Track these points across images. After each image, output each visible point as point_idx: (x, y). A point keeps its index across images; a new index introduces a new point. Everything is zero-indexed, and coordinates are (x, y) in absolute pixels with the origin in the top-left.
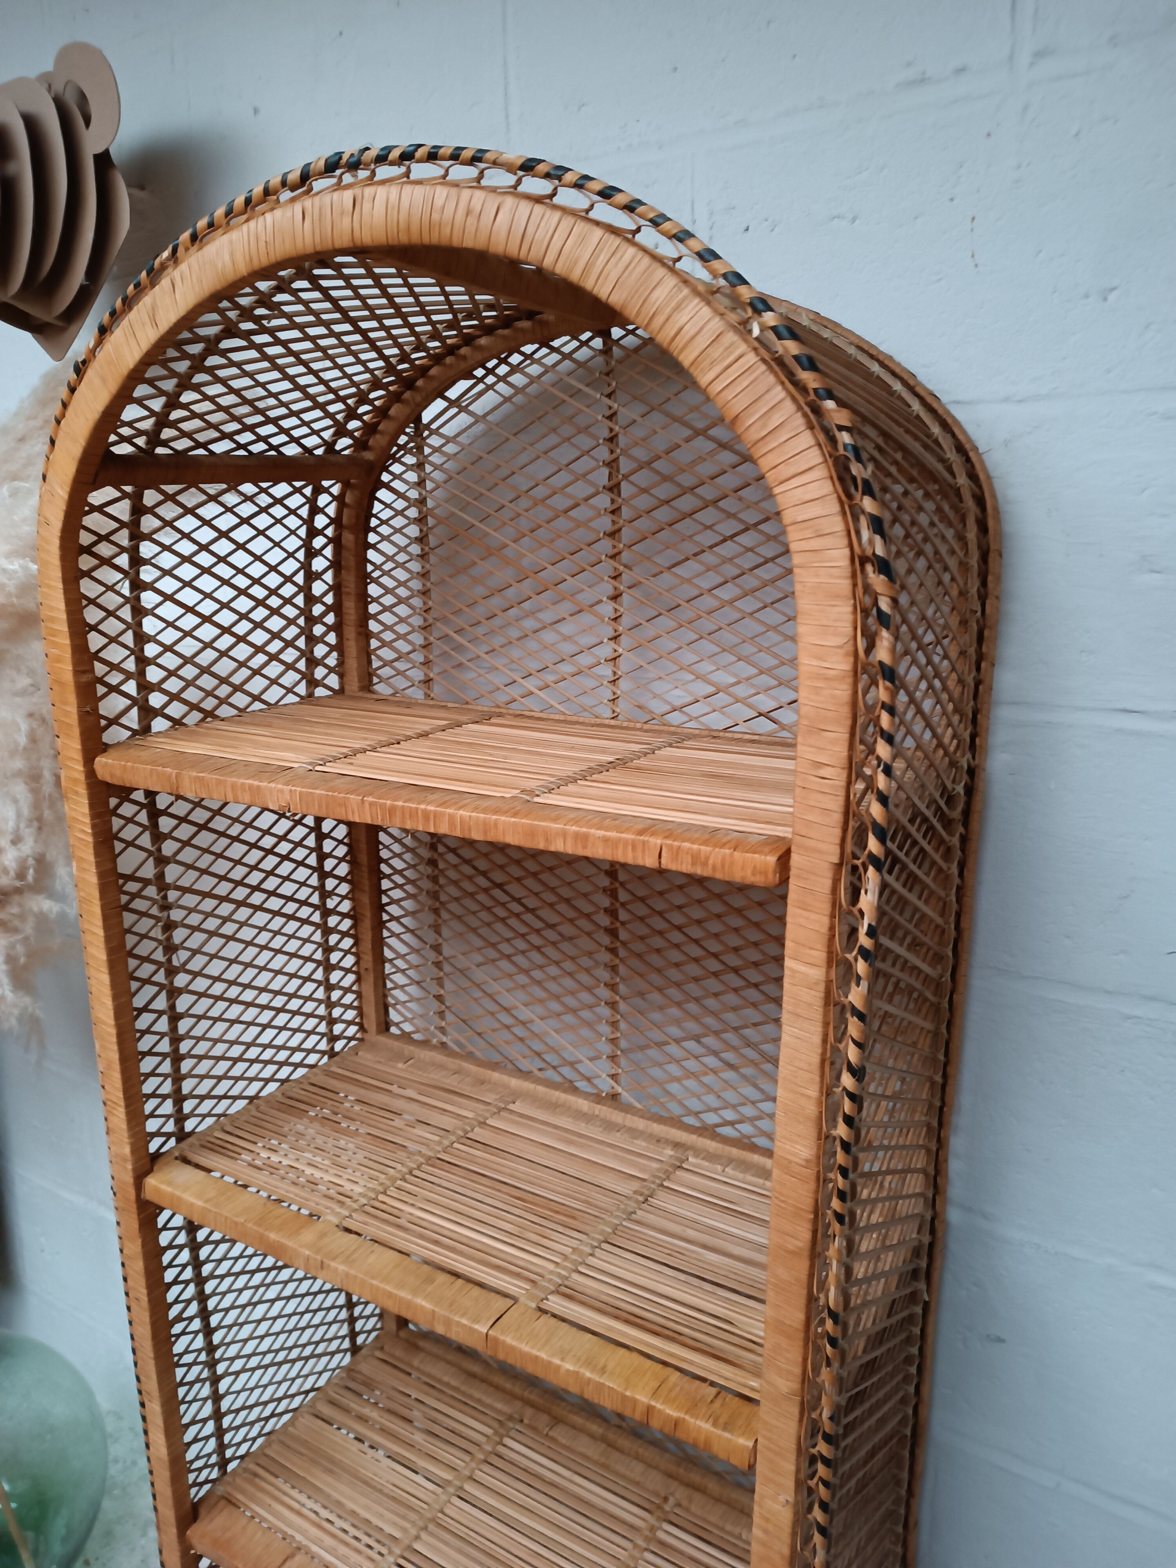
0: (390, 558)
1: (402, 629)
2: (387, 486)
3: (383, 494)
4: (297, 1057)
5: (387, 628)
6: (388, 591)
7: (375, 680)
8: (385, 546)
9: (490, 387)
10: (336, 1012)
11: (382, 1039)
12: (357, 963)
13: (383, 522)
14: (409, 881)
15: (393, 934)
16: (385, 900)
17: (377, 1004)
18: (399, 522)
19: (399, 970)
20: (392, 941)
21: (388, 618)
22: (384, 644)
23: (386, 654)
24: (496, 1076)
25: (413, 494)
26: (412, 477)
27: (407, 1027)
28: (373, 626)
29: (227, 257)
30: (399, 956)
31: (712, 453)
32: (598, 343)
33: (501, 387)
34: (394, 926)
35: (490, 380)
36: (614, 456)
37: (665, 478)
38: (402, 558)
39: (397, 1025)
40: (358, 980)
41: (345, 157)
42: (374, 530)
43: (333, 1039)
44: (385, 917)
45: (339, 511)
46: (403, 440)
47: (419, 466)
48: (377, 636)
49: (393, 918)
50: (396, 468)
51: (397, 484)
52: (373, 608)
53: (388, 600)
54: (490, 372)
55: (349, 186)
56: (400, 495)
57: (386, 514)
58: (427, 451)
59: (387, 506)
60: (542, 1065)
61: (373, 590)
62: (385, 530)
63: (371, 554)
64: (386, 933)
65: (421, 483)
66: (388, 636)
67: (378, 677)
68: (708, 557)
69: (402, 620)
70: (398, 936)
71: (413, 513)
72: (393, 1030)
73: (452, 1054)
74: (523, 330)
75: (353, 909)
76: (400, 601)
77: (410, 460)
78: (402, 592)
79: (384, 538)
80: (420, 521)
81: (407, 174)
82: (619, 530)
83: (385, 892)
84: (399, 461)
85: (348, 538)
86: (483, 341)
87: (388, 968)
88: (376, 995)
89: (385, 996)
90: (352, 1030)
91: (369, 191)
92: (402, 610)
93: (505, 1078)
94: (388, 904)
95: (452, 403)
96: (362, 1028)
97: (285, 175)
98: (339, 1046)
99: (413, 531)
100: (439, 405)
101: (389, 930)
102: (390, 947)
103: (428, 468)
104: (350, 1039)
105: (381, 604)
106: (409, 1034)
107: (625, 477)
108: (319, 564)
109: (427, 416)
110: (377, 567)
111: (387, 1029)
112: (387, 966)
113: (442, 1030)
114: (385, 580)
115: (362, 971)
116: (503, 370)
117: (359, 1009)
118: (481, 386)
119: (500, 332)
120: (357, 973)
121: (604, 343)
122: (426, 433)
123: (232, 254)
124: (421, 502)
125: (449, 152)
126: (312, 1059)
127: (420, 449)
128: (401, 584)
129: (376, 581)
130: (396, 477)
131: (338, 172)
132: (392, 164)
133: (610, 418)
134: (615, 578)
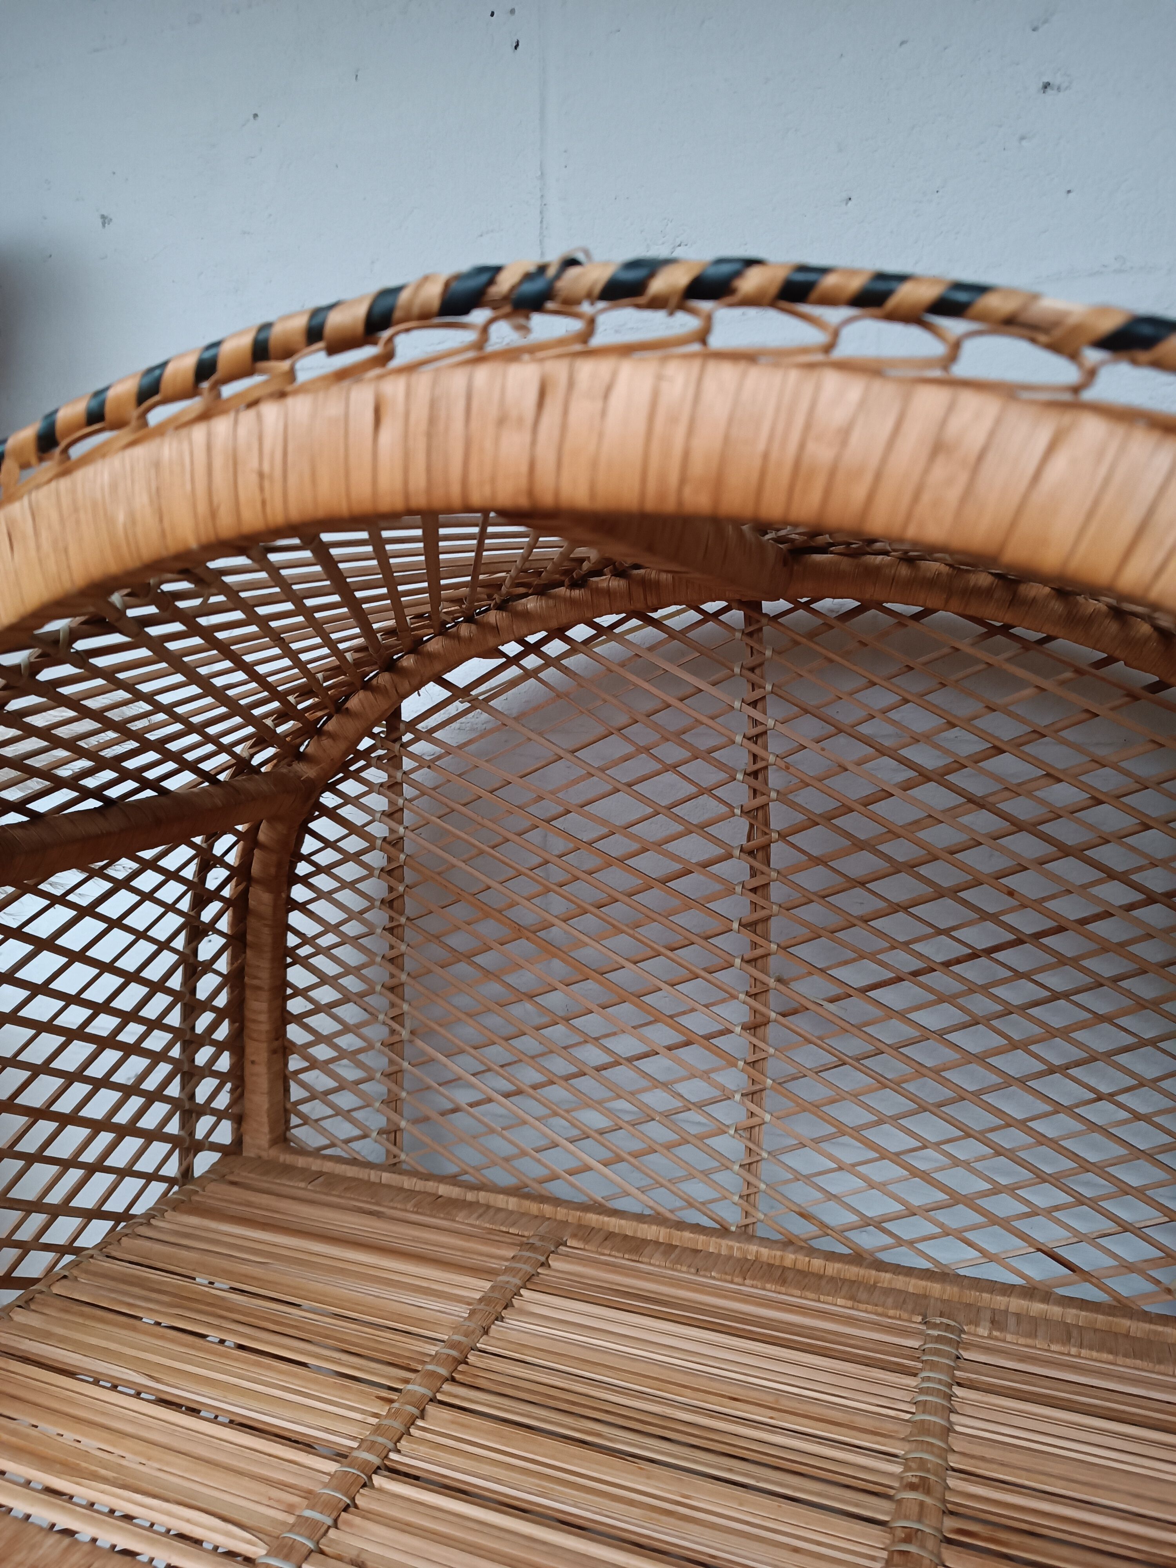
0: (329, 928)
1: (347, 1042)
2: (332, 814)
3: (322, 825)
5: (319, 1038)
6: (324, 979)
7: (295, 1120)
8: (320, 908)
9: (528, 674)
13: (319, 870)
18: (348, 872)
21: (322, 1023)
22: (314, 1064)
23: (318, 1080)
25: (379, 830)
26: (378, 802)
28: (294, 1032)
29: (142, 501)
31: (952, 812)
32: (736, 616)
33: (550, 674)
35: (531, 661)
36: (760, 800)
37: (859, 845)
38: (352, 929)
41: (505, 283)
42: (304, 880)
45: (246, 858)
46: (366, 743)
47: (392, 787)
48: (302, 1050)
50: (350, 787)
51: (348, 812)
52: (296, 1006)
53: (325, 995)
54: (535, 649)
55: (511, 355)
56: (352, 828)
57: (326, 857)
58: (407, 764)
59: (328, 844)
61: (297, 975)
62: (323, 882)
63: (295, 918)
65: (393, 814)
66: (322, 1052)
67: (299, 1114)
68: (938, 980)
69: (347, 1029)
71: (376, 859)
74: (608, 592)
76: (347, 998)
77: (375, 775)
78: (351, 983)
79: (320, 895)
80: (391, 872)
81: (702, 336)
82: (766, 919)
84: (356, 775)
85: (261, 898)
86: (531, 603)
91: (586, 369)
92: (350, 1013)
95: (458, 693)
97: (319, 314)
99: (375, 887)
100: (433, 693)
103: (408, 791)
105: (311, 1000)
107: (783, 836)
108: (208, 947)
109: (411, 708)
110: (306, 940)
114: (319, 961)
116: (555, 648)
118: (513, 671)
119: (562, 591)
121: (748, 620)
122: (407, 737)
123: (157, 495)
124: (394, 843)
125: (855, 284)
127: (393, 762)
128: (348, 970)
129: (304, 962)
130: (347, 800)
131: (479, 316)
132: (657, 303)
133: (754, 739)
134: (754, 996)
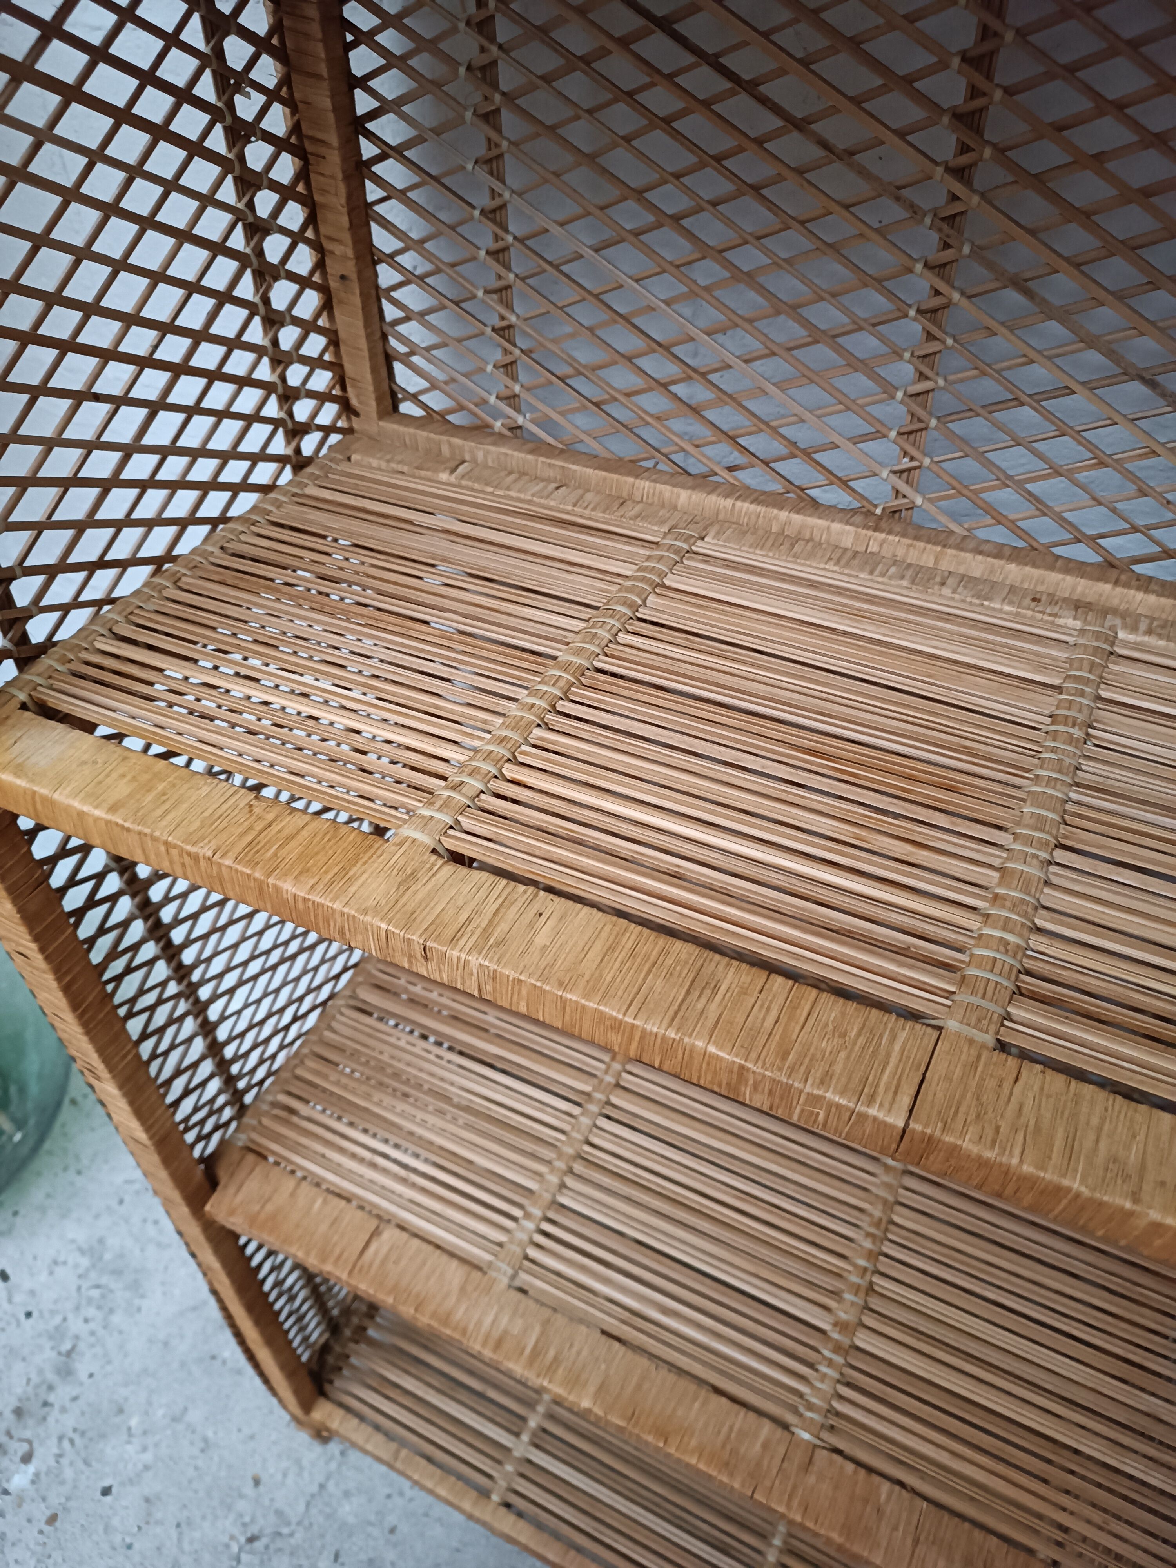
4: (234, 471)
10: (295, 375)
11: (389, 426)
12: (320, 265)
14: (421, 44)
15: (391, 193)
16: (363, 103)
17: (372, 356)
19: (409, 278)
20: (391, 210)
24: (644, 486)
27: (436, 401)
30: (410, 244)
34: (389, 170)
39: (414, 398)
40: (327, 306)
43: (297, 431)
44: (368, 150)
49: (387, 152)
60: (736, 458)
64: (373, 192)
70: (401, 195)
72: (407, 408)
73: (539, 448)
75: (296, 129)
83: (363, 82)
87: (386, 276)
88: (369, 336)
89: (384, 337)
90: (328, 414)
93: (666, 490)
94: (373, 115)
96: (347, 408)
98: (309, 444)
101: (379, 181)
102: (386, 224)
104: (327, 430)
106: (442, 415)
111: (396, 408)
112: (383, 269)
113: (512, 399)
115: (333, 284)
117: (337, 367)
120: (323, 289)
126: (263, 473)
